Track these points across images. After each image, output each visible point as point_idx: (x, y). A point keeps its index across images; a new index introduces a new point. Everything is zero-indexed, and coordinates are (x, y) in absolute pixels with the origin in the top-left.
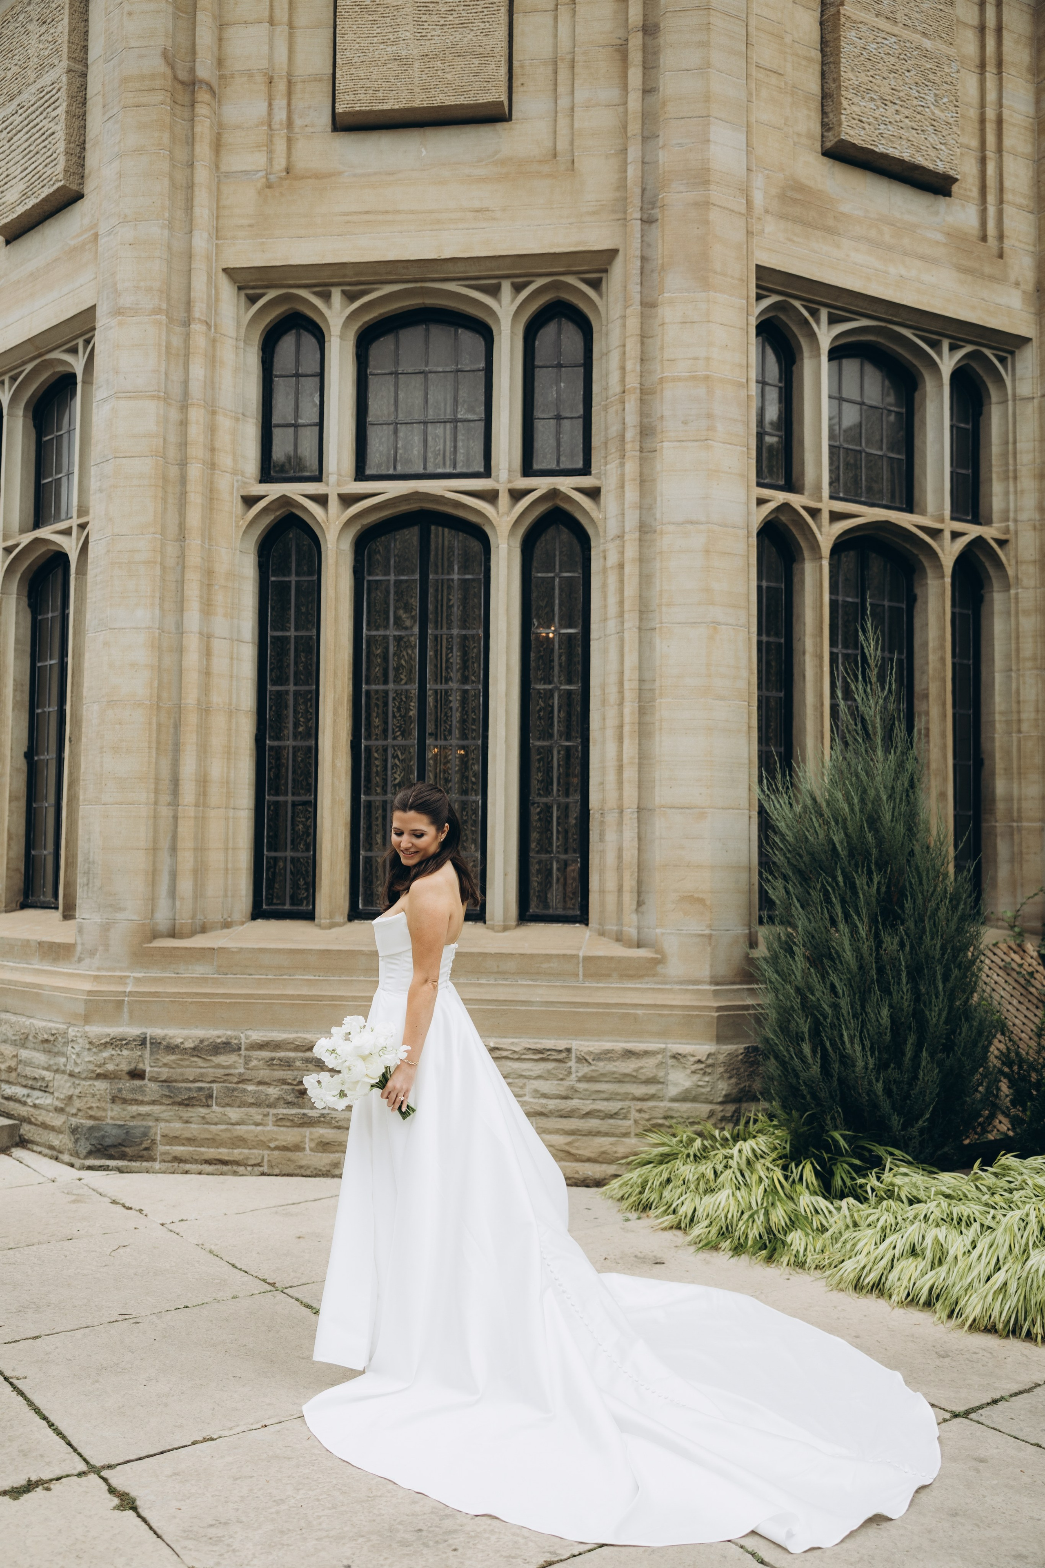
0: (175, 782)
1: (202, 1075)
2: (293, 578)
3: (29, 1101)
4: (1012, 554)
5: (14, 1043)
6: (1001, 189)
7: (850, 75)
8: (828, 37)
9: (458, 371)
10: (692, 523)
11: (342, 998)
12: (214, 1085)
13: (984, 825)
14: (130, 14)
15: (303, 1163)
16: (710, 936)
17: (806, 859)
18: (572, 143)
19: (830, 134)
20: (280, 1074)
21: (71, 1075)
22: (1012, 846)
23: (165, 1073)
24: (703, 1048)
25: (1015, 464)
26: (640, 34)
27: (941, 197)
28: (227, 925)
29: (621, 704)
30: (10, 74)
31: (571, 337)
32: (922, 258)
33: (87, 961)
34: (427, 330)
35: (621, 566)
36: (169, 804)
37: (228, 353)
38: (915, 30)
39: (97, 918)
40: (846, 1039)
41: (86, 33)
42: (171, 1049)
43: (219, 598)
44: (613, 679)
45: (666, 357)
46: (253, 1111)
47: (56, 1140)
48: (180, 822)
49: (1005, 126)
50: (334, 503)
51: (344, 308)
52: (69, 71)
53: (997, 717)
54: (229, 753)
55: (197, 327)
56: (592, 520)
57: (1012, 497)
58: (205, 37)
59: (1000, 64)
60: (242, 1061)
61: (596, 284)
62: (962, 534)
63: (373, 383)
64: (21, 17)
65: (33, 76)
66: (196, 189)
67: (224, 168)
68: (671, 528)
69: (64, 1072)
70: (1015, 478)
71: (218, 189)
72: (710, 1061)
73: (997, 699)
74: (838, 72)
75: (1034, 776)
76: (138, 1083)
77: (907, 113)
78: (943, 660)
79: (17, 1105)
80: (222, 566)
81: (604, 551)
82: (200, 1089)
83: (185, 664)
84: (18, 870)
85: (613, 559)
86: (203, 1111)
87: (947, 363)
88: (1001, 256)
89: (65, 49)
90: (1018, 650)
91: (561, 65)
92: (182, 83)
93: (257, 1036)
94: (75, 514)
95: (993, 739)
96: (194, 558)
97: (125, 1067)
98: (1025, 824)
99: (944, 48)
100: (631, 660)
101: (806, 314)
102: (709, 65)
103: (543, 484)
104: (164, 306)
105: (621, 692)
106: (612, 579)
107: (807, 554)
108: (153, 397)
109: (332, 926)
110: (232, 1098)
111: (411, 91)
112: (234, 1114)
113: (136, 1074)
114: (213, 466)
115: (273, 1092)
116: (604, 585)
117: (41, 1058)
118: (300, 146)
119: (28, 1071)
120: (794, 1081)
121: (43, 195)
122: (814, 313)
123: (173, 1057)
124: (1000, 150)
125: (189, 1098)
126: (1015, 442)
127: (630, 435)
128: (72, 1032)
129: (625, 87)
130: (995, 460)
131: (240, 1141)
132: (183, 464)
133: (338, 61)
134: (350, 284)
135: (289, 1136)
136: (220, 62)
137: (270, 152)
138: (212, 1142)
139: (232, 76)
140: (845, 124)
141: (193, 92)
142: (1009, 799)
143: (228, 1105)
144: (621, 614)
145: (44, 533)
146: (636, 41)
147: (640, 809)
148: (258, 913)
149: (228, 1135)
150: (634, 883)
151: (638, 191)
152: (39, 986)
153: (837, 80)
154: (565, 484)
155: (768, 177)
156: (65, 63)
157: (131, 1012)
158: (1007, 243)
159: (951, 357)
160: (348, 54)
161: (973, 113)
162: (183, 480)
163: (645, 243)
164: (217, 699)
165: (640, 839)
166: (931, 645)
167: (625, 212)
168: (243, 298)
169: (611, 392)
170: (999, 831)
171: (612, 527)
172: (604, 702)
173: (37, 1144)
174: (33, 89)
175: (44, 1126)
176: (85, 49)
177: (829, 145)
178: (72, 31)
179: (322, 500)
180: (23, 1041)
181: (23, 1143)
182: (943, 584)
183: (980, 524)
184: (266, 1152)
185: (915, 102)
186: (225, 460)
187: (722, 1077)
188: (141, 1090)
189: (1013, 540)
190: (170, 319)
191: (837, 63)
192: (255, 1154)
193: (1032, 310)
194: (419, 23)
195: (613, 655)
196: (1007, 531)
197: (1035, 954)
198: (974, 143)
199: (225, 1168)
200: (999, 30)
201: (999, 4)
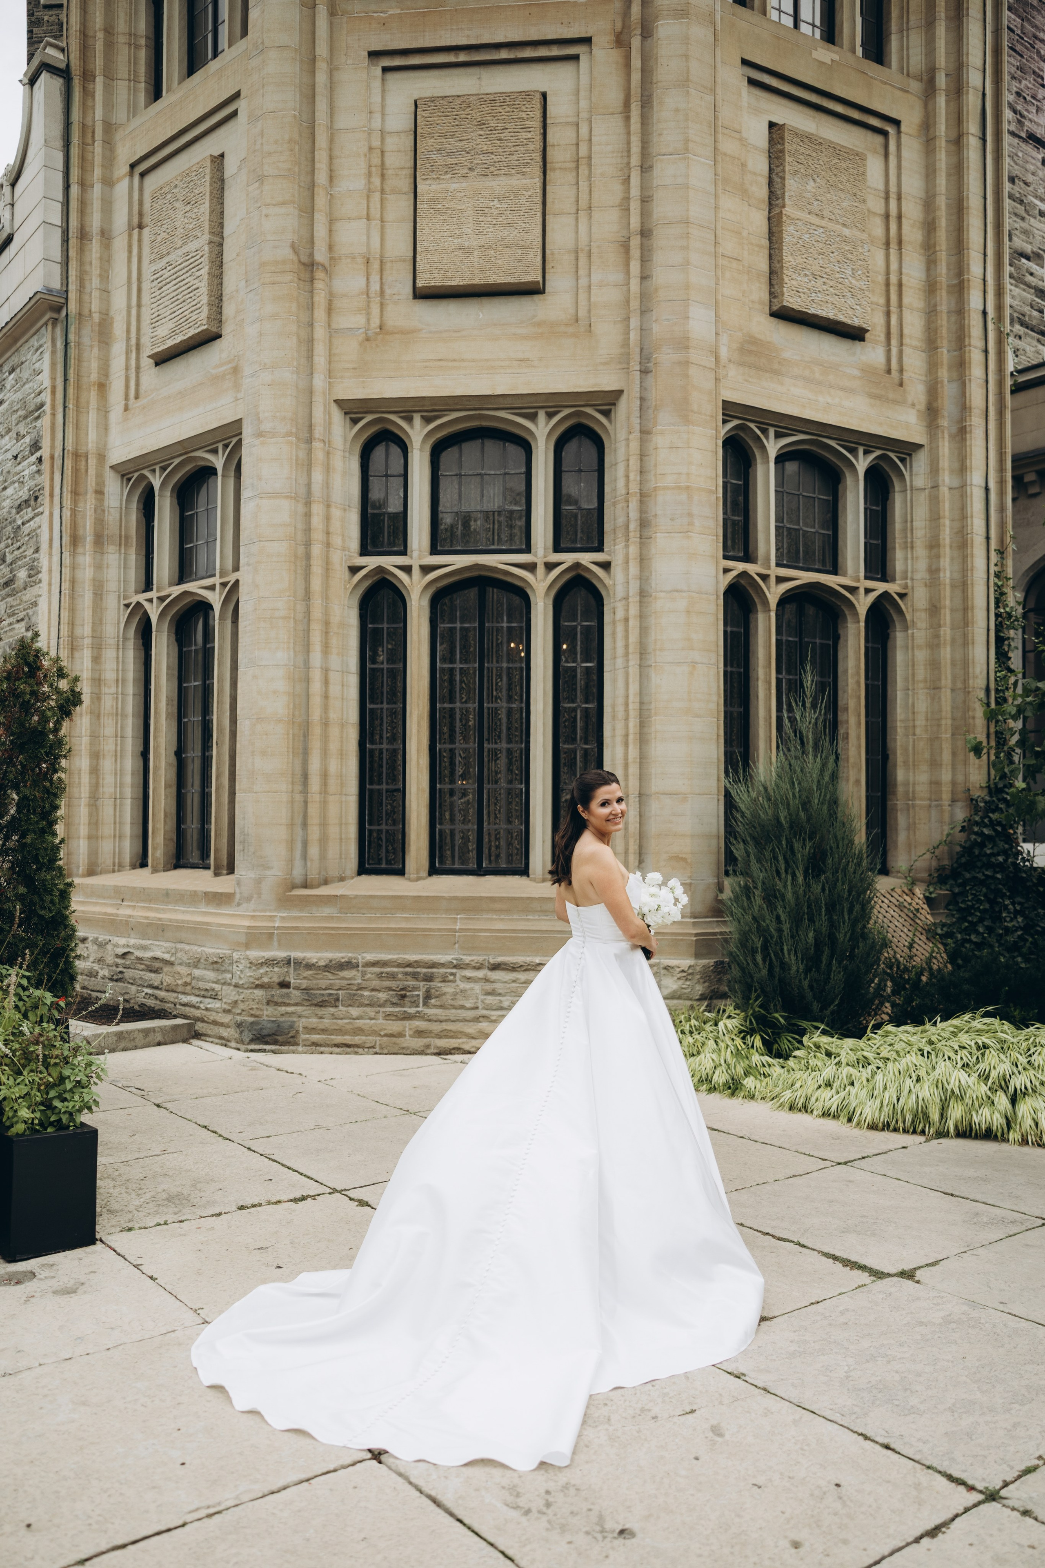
0: (305, 776)
1: (331, 985)
2: (385, 626)
3: (202, 1006)
4: (910, 604)
5: (188, 965)
6: (901, 335)
7: (790, 258)
8: (774, 229)
9: (506, 474)
10: (677, 591)
11: (430, 930)
12: (340, 992)
13: (889, 803)
14: (267, 216)
15: (405, 1045)
16: (691, 884)
17: (758, 829)
18: (589, 311)
19: (775, 300)
20: (387, 983)
21: (236, 986)
22: (909, 818)
23: (305, 984)
24: (686, 962)
25: (912, 537)
26: (639, 237)
27: (857, 342)
28: (342, 879)
29: (627, 719)
30: (159, 239)
31: (588, 449)
32: (843, 389)
33: (245, 905)
34: (483, 443)
35: (626, 620)
36: (301, 792)
37: (338, 462)
38: (838, 223)
39: (252, 875)
40: (786, 952)
41: (222, 213)
42: (309, 966)
43: (334, 641)
44: (620, 701)
45: (659, 472)
46: (368, 1009)
47: (224, 1033)
48: (309, 805)
49: (904, 288)
50: (416, 571)
51: (423, 428)
52: (210, 242)
53: (899, 724)
54: (341, 754)
55: (317, 445)
56: (605, 585)
57: (909, 562)
58: (321, 231)
59: (900, 243)
60: (359, 974)
61: (607, 414)
62: (873, 590)
63: (443, 483)
64: (169, 196)
65: (180, 243)
66: (315, 343)
67: (334, 326)
68: (662, 595)
69: (230, 984)
70: (912, 548)
71: (330, 341)
72: (690, 971)
73: (899, 710)
74: (782, 256)
75: (925, 767)
76: (285, 991)
77: (831, 283)
78: (858, 683)
79: (192, 1010)
80: (335, 619)
81: (614, 608)
82: (330, 994)
83: (311, 691)
84: (171, 839)
85: (620, 614)
86: (332, 1010)
87: (862, 464)
88: (901, 385)
89: (206, 226)
90: (913, 675)
91: (581, 255)
92: (304, 264)
93: (370, 957)
94: (218, 575)
95: (895, 740)
96: (317, 613)
97: (276, 979)
98: (918, 802)
99: (858, 234)
100: (634, 688)
101: (758, 432)
102: (688, 263)
103: (569, 558)
104: (294, 430)
105: (627, 710)
106: (620, 629)
107: (759, 607)
108: (287, 497)
109: (418, 879)
110: (353, 1000)
111: (472, 272)
112: (355, 1012)
113: (284, 985)
114: (328, 545)
115: (383, 996)
116: (614, 633)
117: (211, 975)
118: (390, 309)
119: (201, 985)
120: (749, 980)
121: (190, 335)
122: (764, 431)
123: (310, 972)
124: (900, 306)
125: (323, 1001)
126: (912, 521)
127: (633, 526)
128: (236, 956)
129: (628, 272)
130: (898, 534)
131: (359, 1031)
132: (308, 544)
133: (418, 249)
134: (427, 411)
135: (395, 1026)
136: (331, 248)
137: (368, 314)
138: (340, 1031)
139: (340, 258)
140: (786, 294)
141: (312, 271)
142: (907, 784)
143: (350, 1005)
144: (627, 655)
145: (191, 587)
146: (635, 242)
147: (640, 795)
148: (362, 870)
149: (351, 1026)
150: (637, 847)
151: (638, 350)
152: (208, 924)
153: (780, 261)
154: (586, 558)
155: (731, 335)
156: (207, 237)
157: (279, 941)
158: (906, 375)
159: (865, 459)
160: (425, 243)
161: (881, 279)
162: (308, 556)
163: (643, 388)
164: (333, 716)
165: (640, 816)
166: (850, 671)
167: (628, 364)
168: (348, 420)
169: (618, 493)
170: (899, 807)
171: (620, 592)
172: (614, 717)
173: (209, 1036)
174: (180, 252)
175: (215, 1023)
176: (221, 225)
177: (775, 308)
178: (212, 212)
179: (407, 569)
180: (196, 964)
181: (198, 1036)
182: (859, 628)
183: (887, 581)
184: (378, 1038)
185: (838, 275)
186: (337, 541)
187: (698, 982)
188: (288, 995)
189: (910, 594)
190: (298, 439)
191: (781, 250)
192: (371, 1039)
193: (925, 424)
194: (477, 222)
195: (621, 684)
196: (906, 587)
197: (921, 896)
198: (882, 301)
199: (349, 1050)
200: (899, 217)
201: (899, 198)
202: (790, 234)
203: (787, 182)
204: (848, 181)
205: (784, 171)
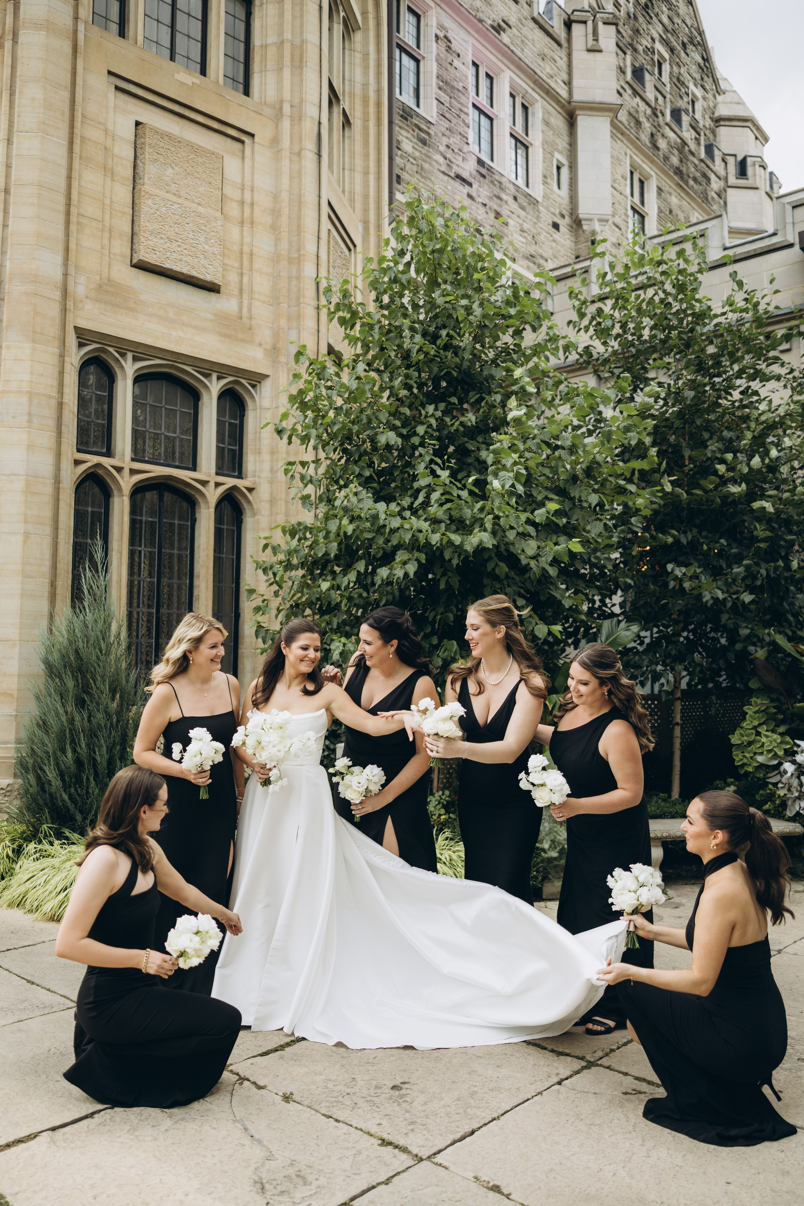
4: (256, 496)
6: (251, 291)
10: (15, 475)
13: (240, 651)
16: (17, 716)
19: (134, 255)
24: (6, 781)
25: (260, 445)
26: (3, 194)
27: (211, 293)
32: (195, 327)
38: (193, 202)
45: (4, 378)
49: (254, 257)
57: (257, 464)
59: (252, 222)
62: (223, 484)
70: (260, 453)
72: (9, 789)
73: (247, 578)
77: (185, 247)
78: (208, 556)
87: (215, 386)
88: (250, 328)
90: (258, 551)
95: (244, 602)
99: (212, 212)
101: (117, 355)
102: (38, 217)
107: (114, 492)
124: (251, 269)
126: (260, 433)
130: (250, 442)
140: (142, 251)
155: (88, 278)
158: (254, 322)
159: (218, 383)
161: (236, 249)
166: (202, 546)
170: (246, 655)
177: (134, 261)
182: (209, 512)
183: (237, 478)
185: (191, 241)
187: (16, 798)
189: (257, 489)
193: (269, 359)
196: (253, 483)
198: (236, 265)
200: (252, 204)
201: (252, 191)
202: (146, 207)
203: (146, 167)
204: (204, 172)
205: (144, 158)
